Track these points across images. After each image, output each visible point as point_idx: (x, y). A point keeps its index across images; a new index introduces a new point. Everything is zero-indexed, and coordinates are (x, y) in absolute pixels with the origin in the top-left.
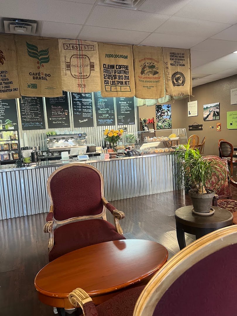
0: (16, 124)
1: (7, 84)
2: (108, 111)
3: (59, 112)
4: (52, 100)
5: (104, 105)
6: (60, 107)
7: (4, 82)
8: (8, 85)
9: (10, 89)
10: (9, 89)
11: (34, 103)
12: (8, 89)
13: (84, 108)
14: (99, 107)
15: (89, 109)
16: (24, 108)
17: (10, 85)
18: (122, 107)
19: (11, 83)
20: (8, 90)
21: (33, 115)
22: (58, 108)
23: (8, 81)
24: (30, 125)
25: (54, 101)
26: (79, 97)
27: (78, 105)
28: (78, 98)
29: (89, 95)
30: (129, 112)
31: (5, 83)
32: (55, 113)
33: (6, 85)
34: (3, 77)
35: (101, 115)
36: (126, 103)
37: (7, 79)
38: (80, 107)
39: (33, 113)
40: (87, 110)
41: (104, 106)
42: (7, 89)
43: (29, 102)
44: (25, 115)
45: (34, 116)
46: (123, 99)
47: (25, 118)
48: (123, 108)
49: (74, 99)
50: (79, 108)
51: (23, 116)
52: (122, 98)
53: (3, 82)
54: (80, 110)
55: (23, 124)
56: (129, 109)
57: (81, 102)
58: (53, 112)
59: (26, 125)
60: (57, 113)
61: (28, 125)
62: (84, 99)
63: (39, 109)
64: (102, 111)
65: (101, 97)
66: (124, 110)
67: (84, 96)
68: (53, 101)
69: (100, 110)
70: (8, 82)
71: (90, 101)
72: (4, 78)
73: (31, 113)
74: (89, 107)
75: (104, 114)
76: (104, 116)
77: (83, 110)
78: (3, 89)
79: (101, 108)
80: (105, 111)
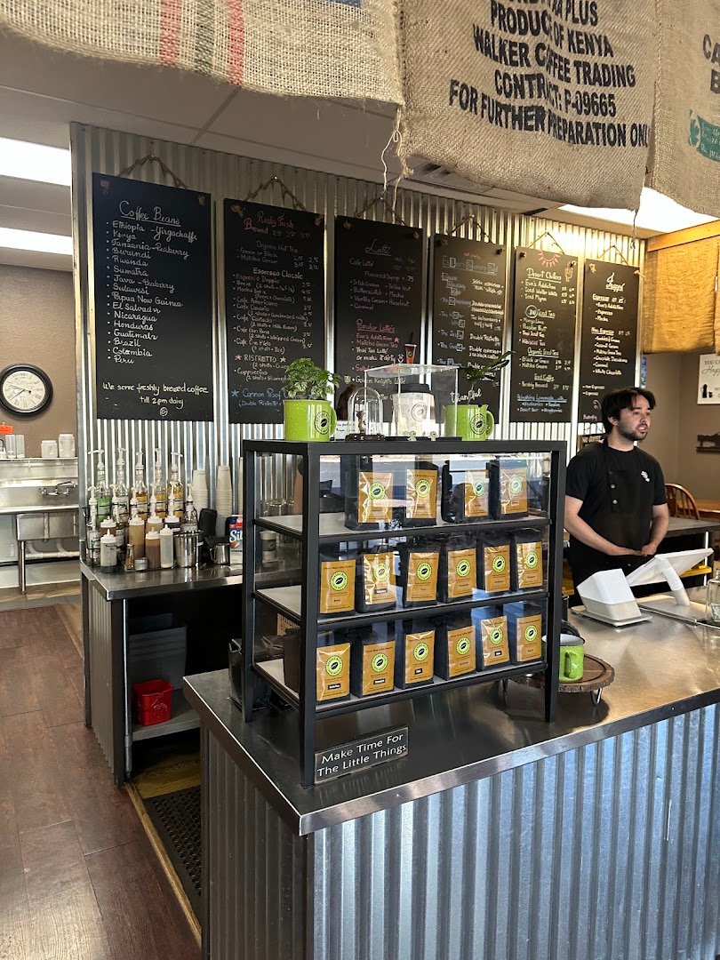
0: (204, 390)
1: (597, 79)
2: (552, 361)
3: (384, 351)
4: (361, 295)
5: (543, 336)
6: (387, 329)
7: (577, 64)
8: (608, 90)
9: (616, 121)
10: (607, 120)
11: (288, 299)
12: (600, 119)
13: (476, 344)
14: (527, 342)
15: (491, 345)
16: (245, 318)
17: (619, 92)
18: (600, 349)
19: (623, 76)
20: (597, 126)
21: (279, 356)
22: (383, 334)
23: (608, 60)
24: (265, 399)
25: (369, 296)
26: (461, 289)
27: (456, 328)
28: (458, 298)
29: (497, 289)
30: (619, 373)
31: (586, 74)
32: (370, 355)
33: (590, 89)
34: (575, 21)
35: (530, 374)
36: (611, 333)
37: (599, 41)
38: (462, 337)
39: (280, 345)
40: (482, 353)
41: (544, 340)
42: (592, 118)
43: (269, 292)
44: (247, 350)
45: (283, 360)
46: (605, 319)
47: (247, 366)
48: (601, 352)
49: (444, 300)
50: (455, 341)
51: (239, 357)
52: (603, 313)
53: (572, 57)
54: (459, 348)
55: (235, 393)
56: (620, 360)
57: (466, 312)
58: (359, 350)
59: (248, 400)
60: (374, 355)
61: (256, 399)
62: (480, 304)
63: (308, 329)
64: (535, 358)
65: (535, 302)
66: (604, 362)
67: (481, 288)
68: (365, 299)
69: (526, 355)
70: (605, 67)
71: (496, 312)
72: (579, 27)
73: (274, 343)
74: (489, 339)
75: (540, 372)
76: (539, 382)
77: (471, 348)
78: (571, 116)
79: (534, 348)
80: (544, 358)
